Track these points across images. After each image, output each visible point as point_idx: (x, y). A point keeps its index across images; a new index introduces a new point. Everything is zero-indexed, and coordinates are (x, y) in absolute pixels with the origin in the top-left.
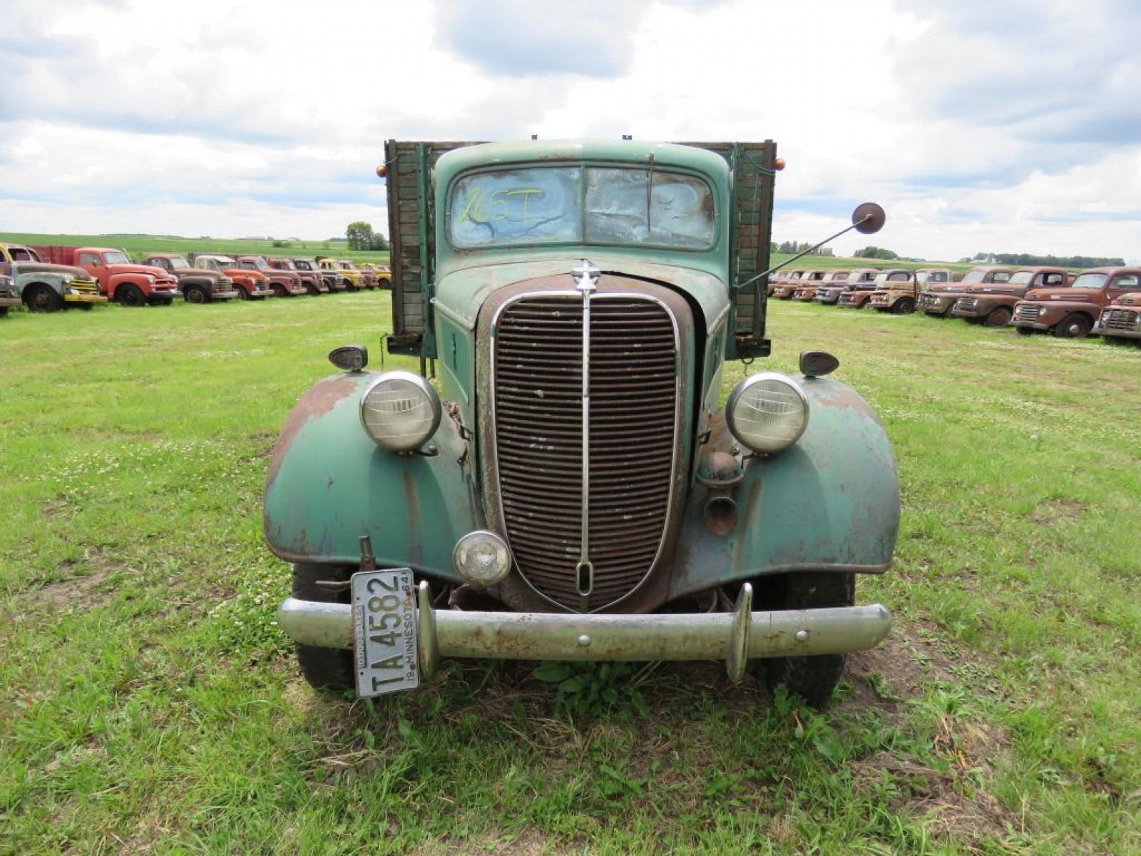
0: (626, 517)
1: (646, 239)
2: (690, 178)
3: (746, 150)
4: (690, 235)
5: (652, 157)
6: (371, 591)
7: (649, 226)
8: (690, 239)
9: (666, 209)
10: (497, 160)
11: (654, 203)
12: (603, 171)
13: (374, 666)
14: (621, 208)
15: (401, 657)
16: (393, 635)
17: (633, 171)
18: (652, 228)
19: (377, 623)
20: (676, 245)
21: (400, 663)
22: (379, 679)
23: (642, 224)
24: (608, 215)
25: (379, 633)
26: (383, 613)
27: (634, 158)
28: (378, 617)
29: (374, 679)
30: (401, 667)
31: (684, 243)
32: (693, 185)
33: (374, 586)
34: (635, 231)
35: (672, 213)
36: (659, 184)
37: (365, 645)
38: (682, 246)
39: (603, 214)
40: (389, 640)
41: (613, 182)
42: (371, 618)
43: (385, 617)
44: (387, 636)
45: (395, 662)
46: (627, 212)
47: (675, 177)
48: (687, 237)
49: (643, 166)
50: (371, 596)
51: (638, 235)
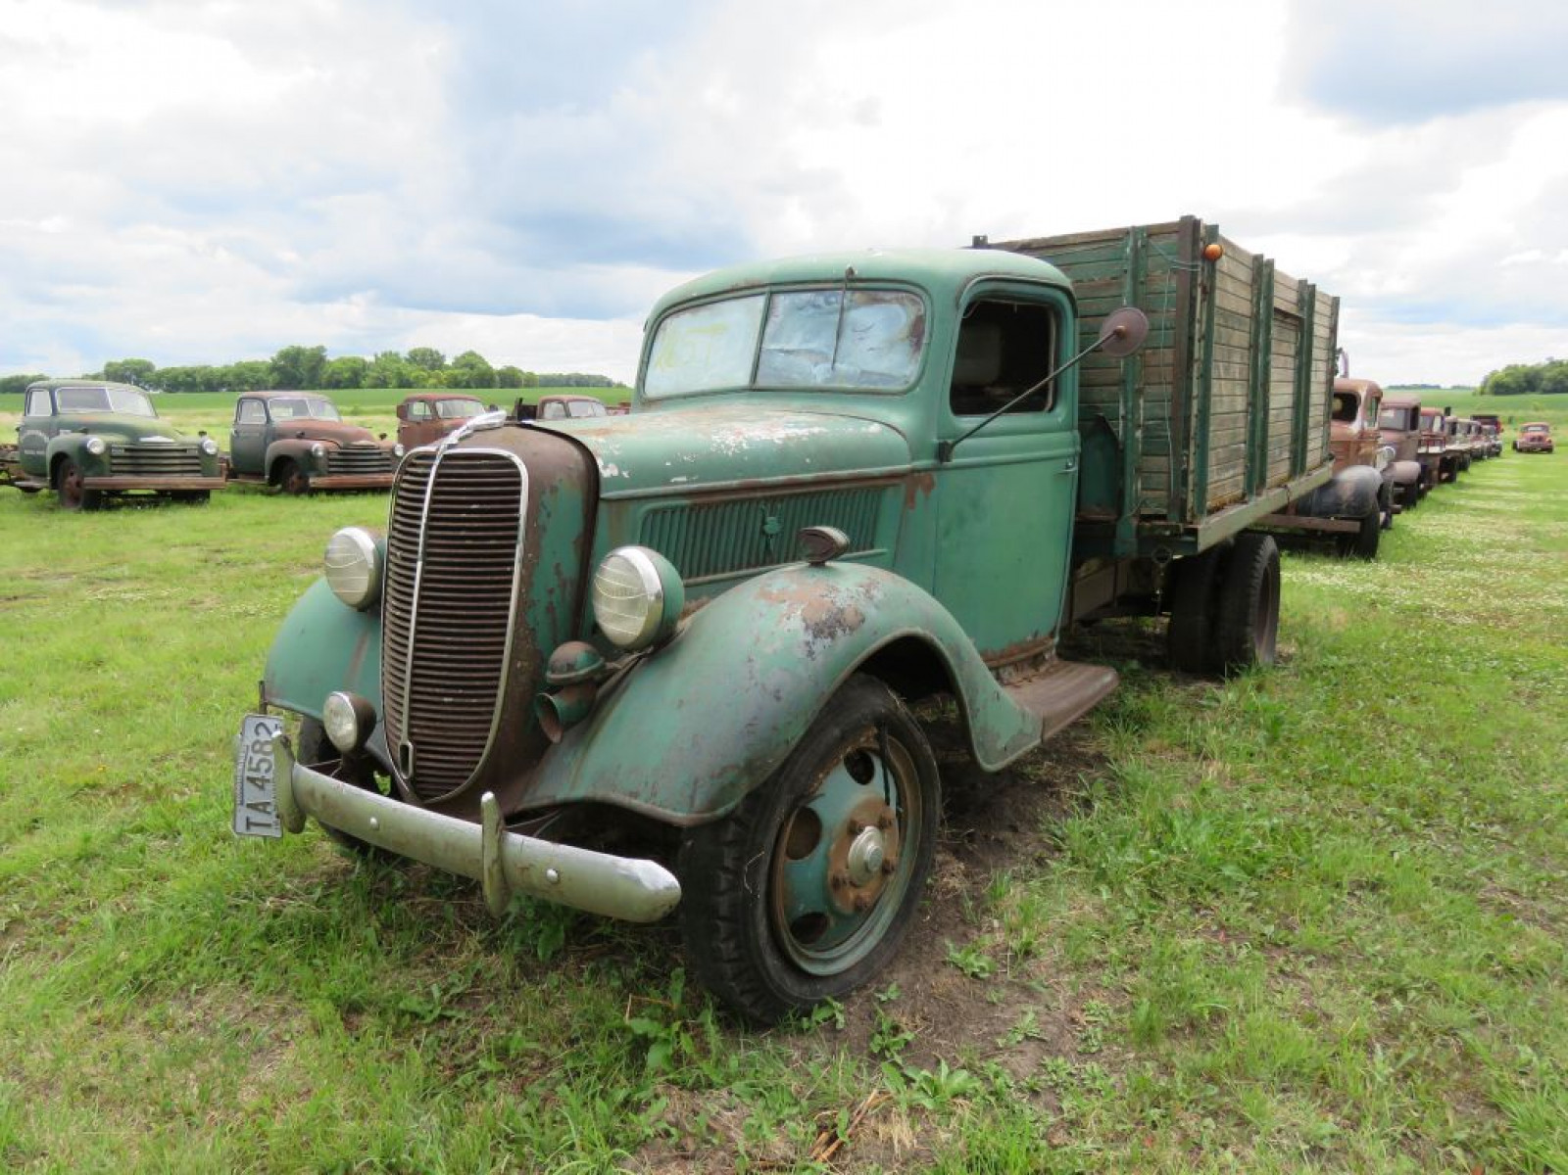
0: (446, 700)
1: (827, 380)
2: (900, 295)
3: (1150, 236)
4: (886, 372)
5: (851, 271)
6: (257, 733)
7: (834, 361)
8: (884, 377)
9: (861, 339)
10: (695, 295)
11: (848, 332)
12: (793, 296)
13: (249, 806)
14: (806, 341)
15: (268, 803)
16: (263, 780)
17: (828, 293)
18: (837, 365)
19: (254, 766)
20: (865, 386)
21: (269, 809)
22: (252, 820)
23: (826, 359)
24: (788, 352)
25: (254, 775)
26: (260, 756)
27: (829, 276)
28: (257, 757)
29: (248, 819)
30: (269, 813)
31: (875, 383)
32: (902, 304)
33: (261, 730)
34: (815, 371)
35: (869, 343)
36: (858, 306)
37: (242, 783)
38: (872, 387)
39: (781, 351)
40: (260, 783)
41: (800, 309)
42: (251, 758)
43: (261, 761)
44: (258, 779)
45: (265, 808)
46: (812, 346)
47: (881, 295)
48: (881, 374)
49: (839, 285)
50: (255, 738)
51: (819, 375)
